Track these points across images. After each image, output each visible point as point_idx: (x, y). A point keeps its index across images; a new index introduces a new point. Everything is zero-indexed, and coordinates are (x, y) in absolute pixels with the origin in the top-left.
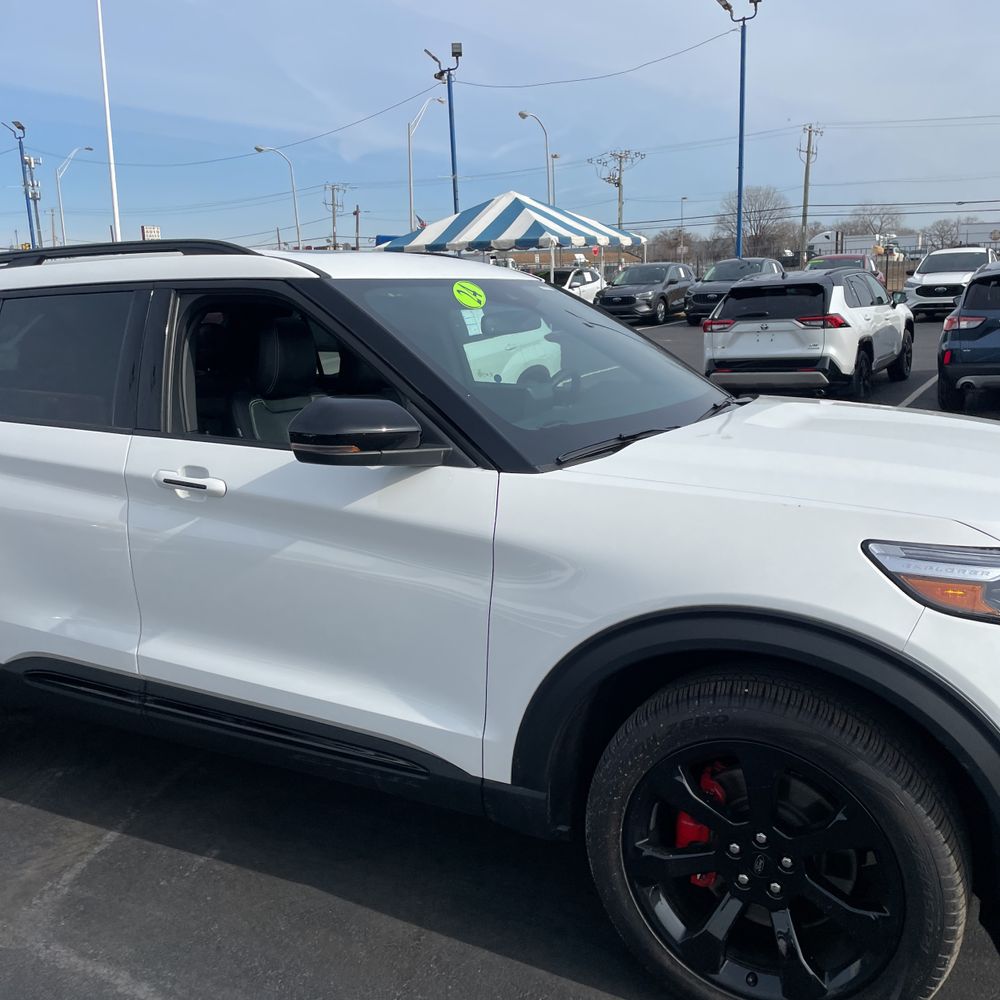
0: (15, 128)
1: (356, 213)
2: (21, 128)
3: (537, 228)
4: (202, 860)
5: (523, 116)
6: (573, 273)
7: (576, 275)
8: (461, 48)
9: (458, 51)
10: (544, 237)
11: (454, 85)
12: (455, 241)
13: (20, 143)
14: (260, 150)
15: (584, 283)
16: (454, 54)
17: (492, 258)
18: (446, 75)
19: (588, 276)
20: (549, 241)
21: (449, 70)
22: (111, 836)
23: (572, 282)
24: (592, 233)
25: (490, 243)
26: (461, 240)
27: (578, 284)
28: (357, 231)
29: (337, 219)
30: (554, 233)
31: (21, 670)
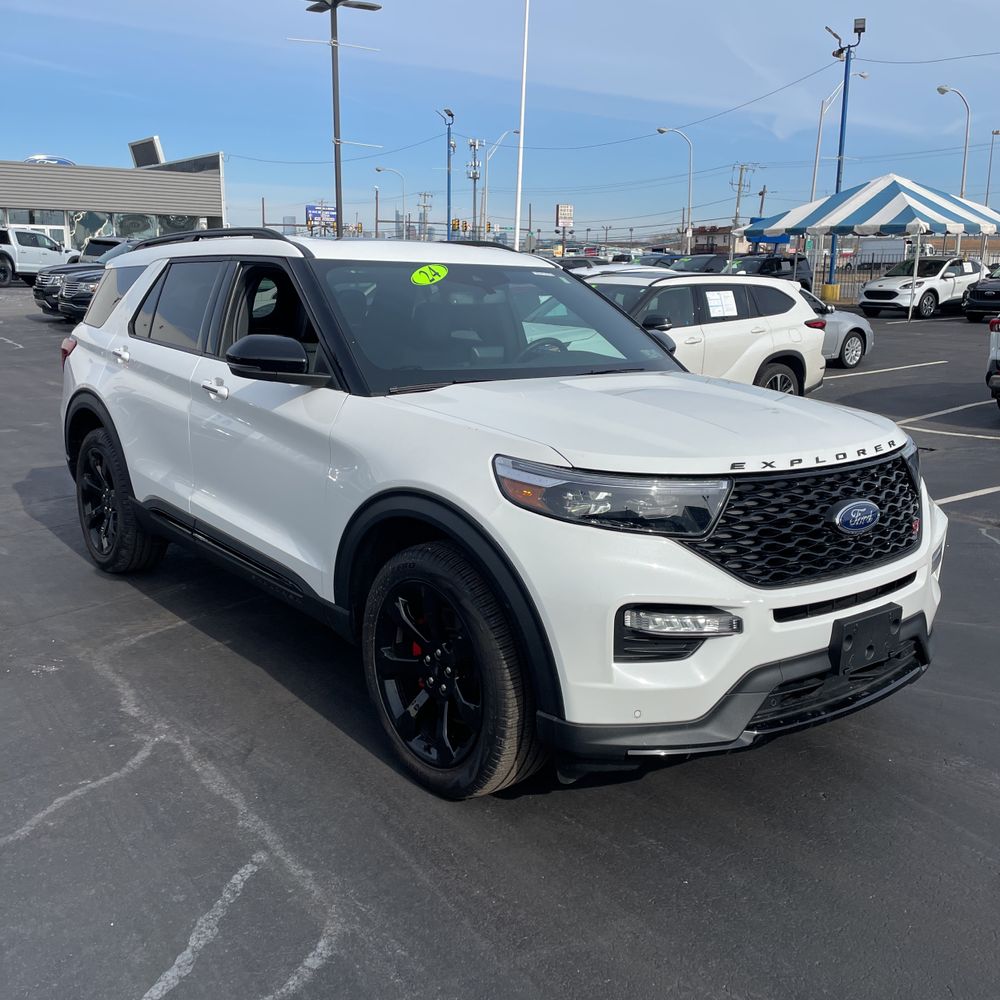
0: (446, 115)
1: (761, 194)
2: (452, 115)
3: (909, 213)
4: (216, 643)
5: (942, 91)
6: (948, 263)
7: (951, 265)
8: (864, 24)
9: (861, 26)
10: (914, 223)
11: (852, 62)
12: (817, 226)
13: (449, 128)
14: (661, 132)
15: (963, 273)
16: (856, 31)
17: (908, 242)
18: (845, 52)
19: (968, 267)
20: (918, 227)
21: (849, 47)
22: (182, 623)
23: (946, 272)
24: (975, 219)
25: (853, 227)
26: (823, 225)
27: (953, 275)
28: (761, 212)
29: (741, 199)
30: (925, 218)
31: (147, 507)
